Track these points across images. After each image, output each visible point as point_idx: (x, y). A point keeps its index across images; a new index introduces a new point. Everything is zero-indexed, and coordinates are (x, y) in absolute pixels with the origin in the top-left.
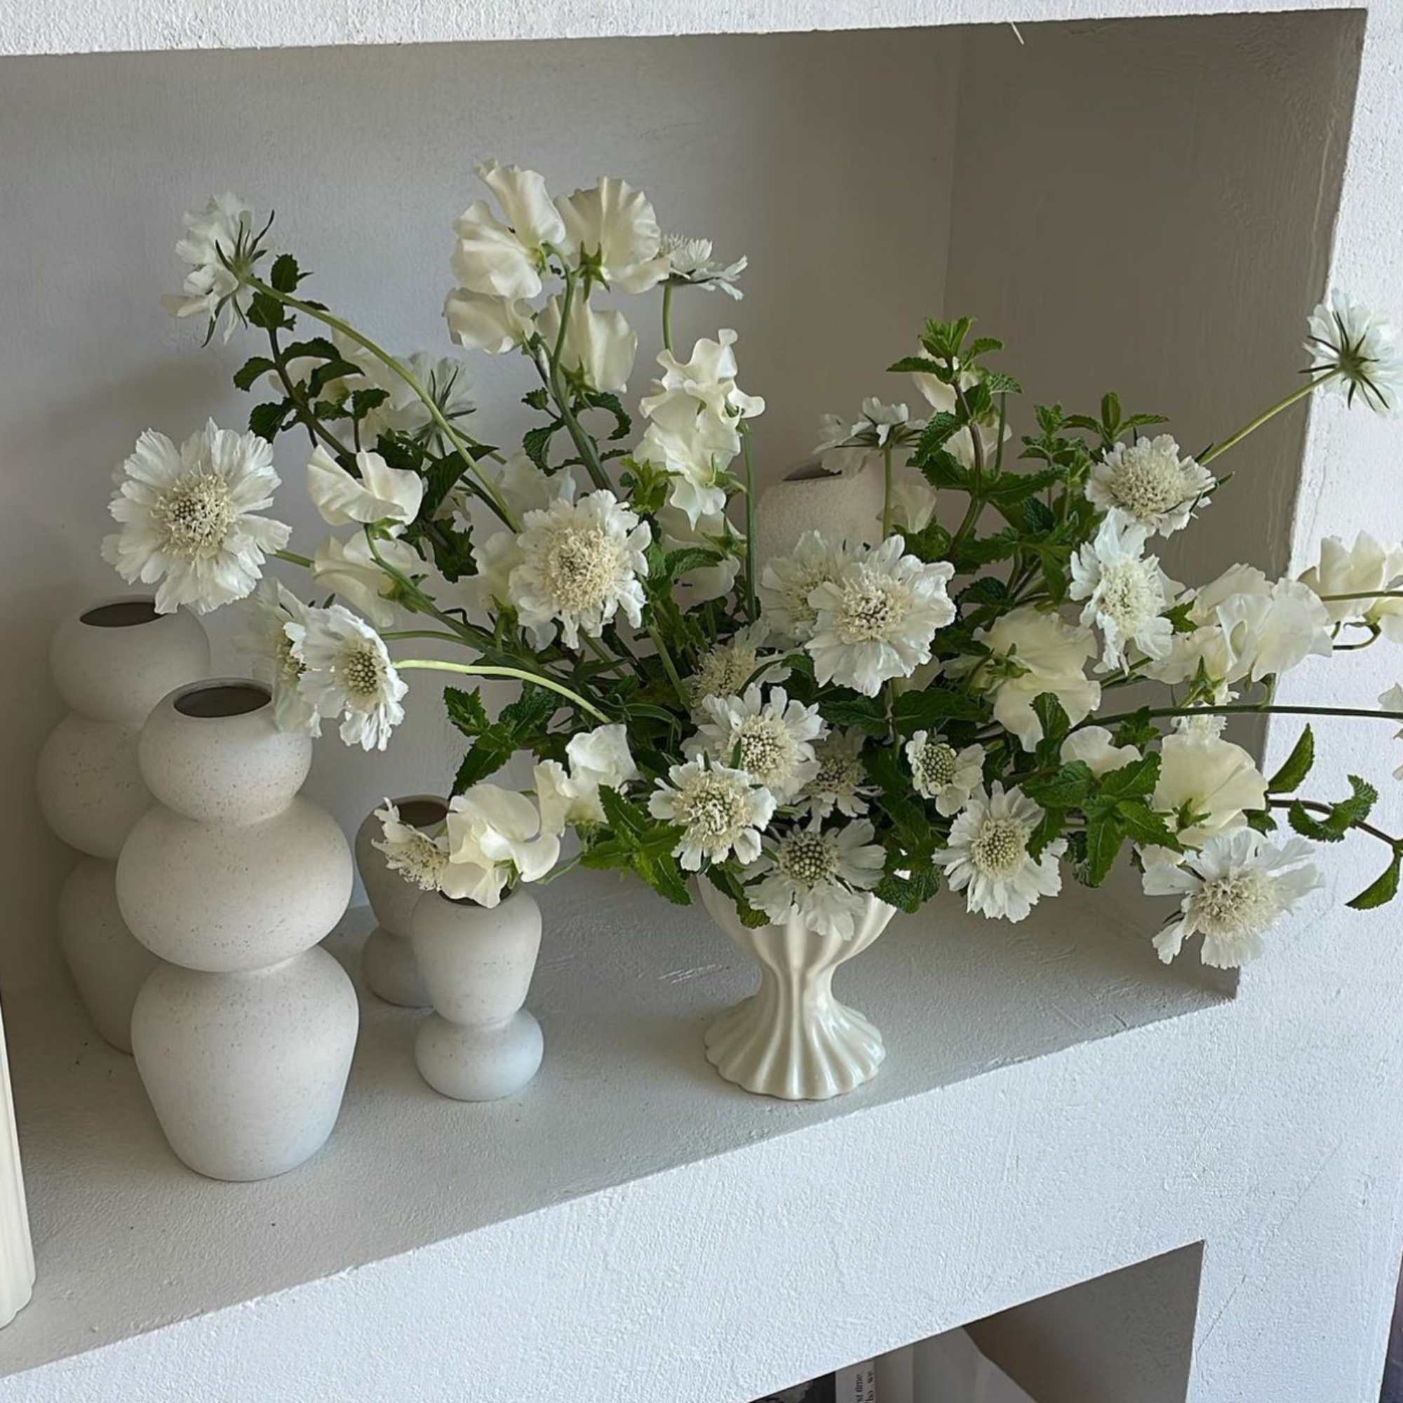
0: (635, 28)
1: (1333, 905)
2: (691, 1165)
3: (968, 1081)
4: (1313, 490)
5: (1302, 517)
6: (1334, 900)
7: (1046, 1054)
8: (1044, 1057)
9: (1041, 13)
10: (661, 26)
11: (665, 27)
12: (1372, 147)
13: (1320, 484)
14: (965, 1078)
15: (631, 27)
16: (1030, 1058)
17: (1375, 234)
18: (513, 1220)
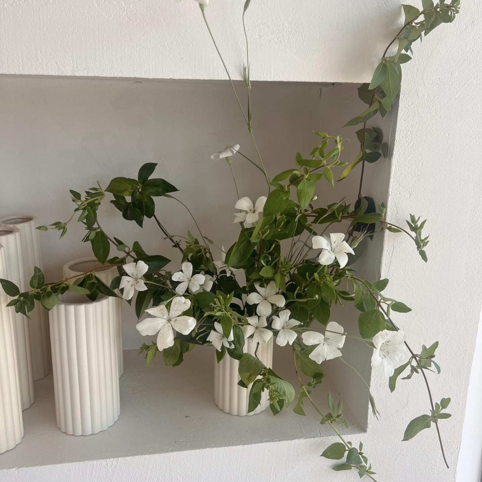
0: (101, 74)
1: (407, 404)
2: (143, 456)
3: (253, 445)
4: (389, 253)
5: (384, 263)
6: (408, 403)
7: (286, 440)
8: (285, 441)
9: (261, 77)
10: (111, 73)
11: (112, 74)
12: (406, 133)
13: (392, 251)
14: (252, 444)
15: (100, 74)
16: (279, 441)
17: (410, 164)
18: (75, 463)
